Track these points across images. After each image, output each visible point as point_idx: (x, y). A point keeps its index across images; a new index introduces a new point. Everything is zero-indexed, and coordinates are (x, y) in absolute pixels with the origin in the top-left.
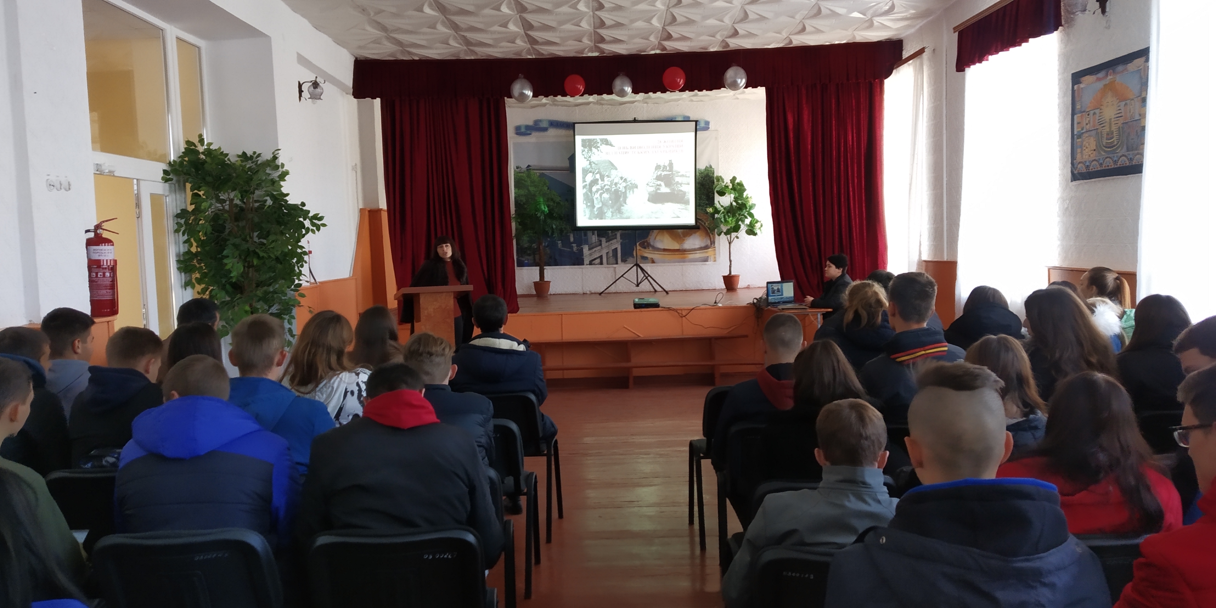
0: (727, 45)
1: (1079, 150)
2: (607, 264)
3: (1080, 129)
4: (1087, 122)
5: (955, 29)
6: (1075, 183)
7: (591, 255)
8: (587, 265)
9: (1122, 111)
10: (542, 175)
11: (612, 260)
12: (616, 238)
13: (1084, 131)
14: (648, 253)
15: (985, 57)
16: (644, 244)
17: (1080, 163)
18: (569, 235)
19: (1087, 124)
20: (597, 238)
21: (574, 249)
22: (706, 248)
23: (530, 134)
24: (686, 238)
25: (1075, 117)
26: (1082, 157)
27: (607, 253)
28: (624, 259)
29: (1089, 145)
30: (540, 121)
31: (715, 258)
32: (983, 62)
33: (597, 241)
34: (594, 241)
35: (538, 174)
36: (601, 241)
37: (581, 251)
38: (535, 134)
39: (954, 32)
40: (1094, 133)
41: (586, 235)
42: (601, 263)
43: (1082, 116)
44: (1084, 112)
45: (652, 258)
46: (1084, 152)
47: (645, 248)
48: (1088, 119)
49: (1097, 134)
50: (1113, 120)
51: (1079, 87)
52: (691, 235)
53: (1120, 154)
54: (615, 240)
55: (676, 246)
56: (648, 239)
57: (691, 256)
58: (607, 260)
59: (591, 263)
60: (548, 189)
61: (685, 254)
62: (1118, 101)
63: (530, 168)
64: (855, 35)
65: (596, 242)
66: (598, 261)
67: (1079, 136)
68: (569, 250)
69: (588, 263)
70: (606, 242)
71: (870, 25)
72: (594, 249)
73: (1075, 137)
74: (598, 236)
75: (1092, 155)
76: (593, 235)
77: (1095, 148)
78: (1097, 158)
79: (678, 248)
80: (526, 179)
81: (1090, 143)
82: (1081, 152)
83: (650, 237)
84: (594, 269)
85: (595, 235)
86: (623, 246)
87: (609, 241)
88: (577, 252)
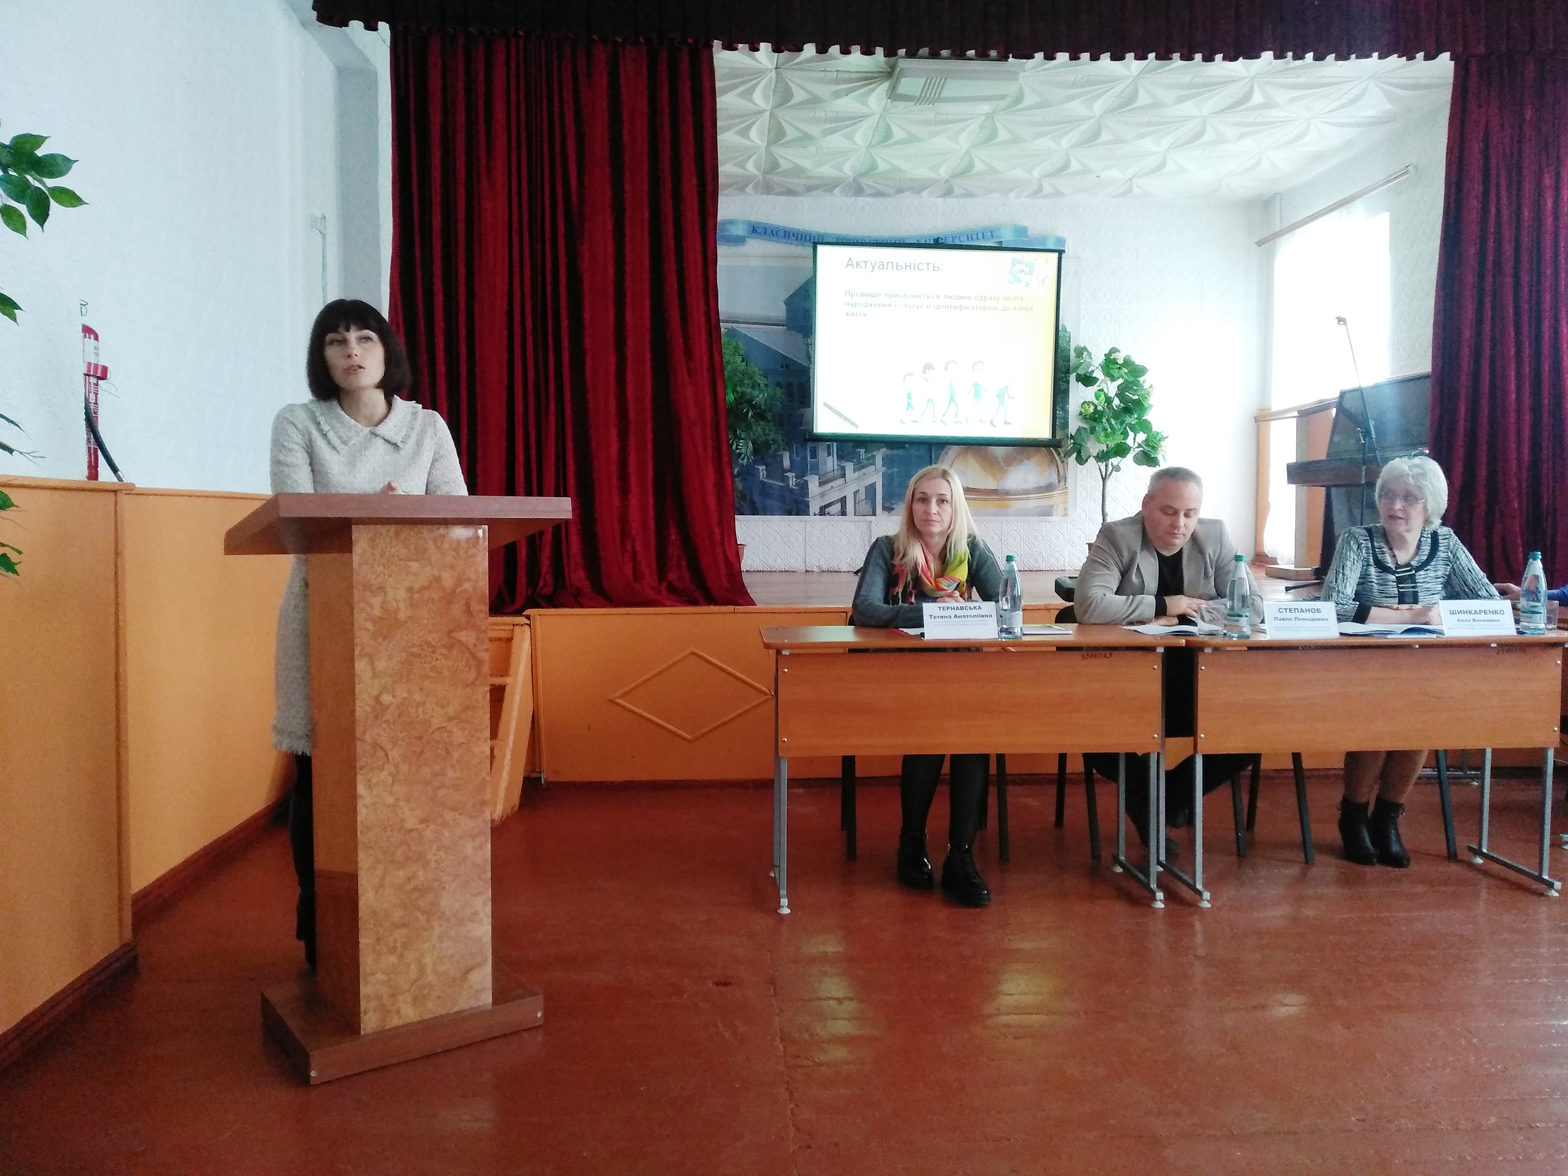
2: (855, 515)
7: (822, 495)
8: (815, 515)
11: (864, 507)
12: (873, 464)
18: (781, 457)
20: (836, 464)
21: (791, 485)
22: (1049, 488)
24: (1010, 468)
27: (856, 493)
28: (887, 505)
30: (732, 222)
31: (1065, 509)
33: (836, 468)
34: (831, 469)
36: (843, 468)
37: (804, 487)
41: (814, 455)
42: (843, 513)
52: (1022, 461)
54: (873, 468)
55: (993, 483)
57: (1020, 505)
58: (855, 506)
59: (823, 511)
60: (743, 361)
61: (1008, 499)
65: (833, 471)
66: (837, 507)
68: (782, 484)
69: (817, 512)
70: (855, 470)
72: (830, 485)
74: (840, 457)
76: (829, 455)
79: (996, 488)
84: (828, 524)
85: (833, 456)
86: (888, 480)
87: (859, 469)
88: (795, 488)
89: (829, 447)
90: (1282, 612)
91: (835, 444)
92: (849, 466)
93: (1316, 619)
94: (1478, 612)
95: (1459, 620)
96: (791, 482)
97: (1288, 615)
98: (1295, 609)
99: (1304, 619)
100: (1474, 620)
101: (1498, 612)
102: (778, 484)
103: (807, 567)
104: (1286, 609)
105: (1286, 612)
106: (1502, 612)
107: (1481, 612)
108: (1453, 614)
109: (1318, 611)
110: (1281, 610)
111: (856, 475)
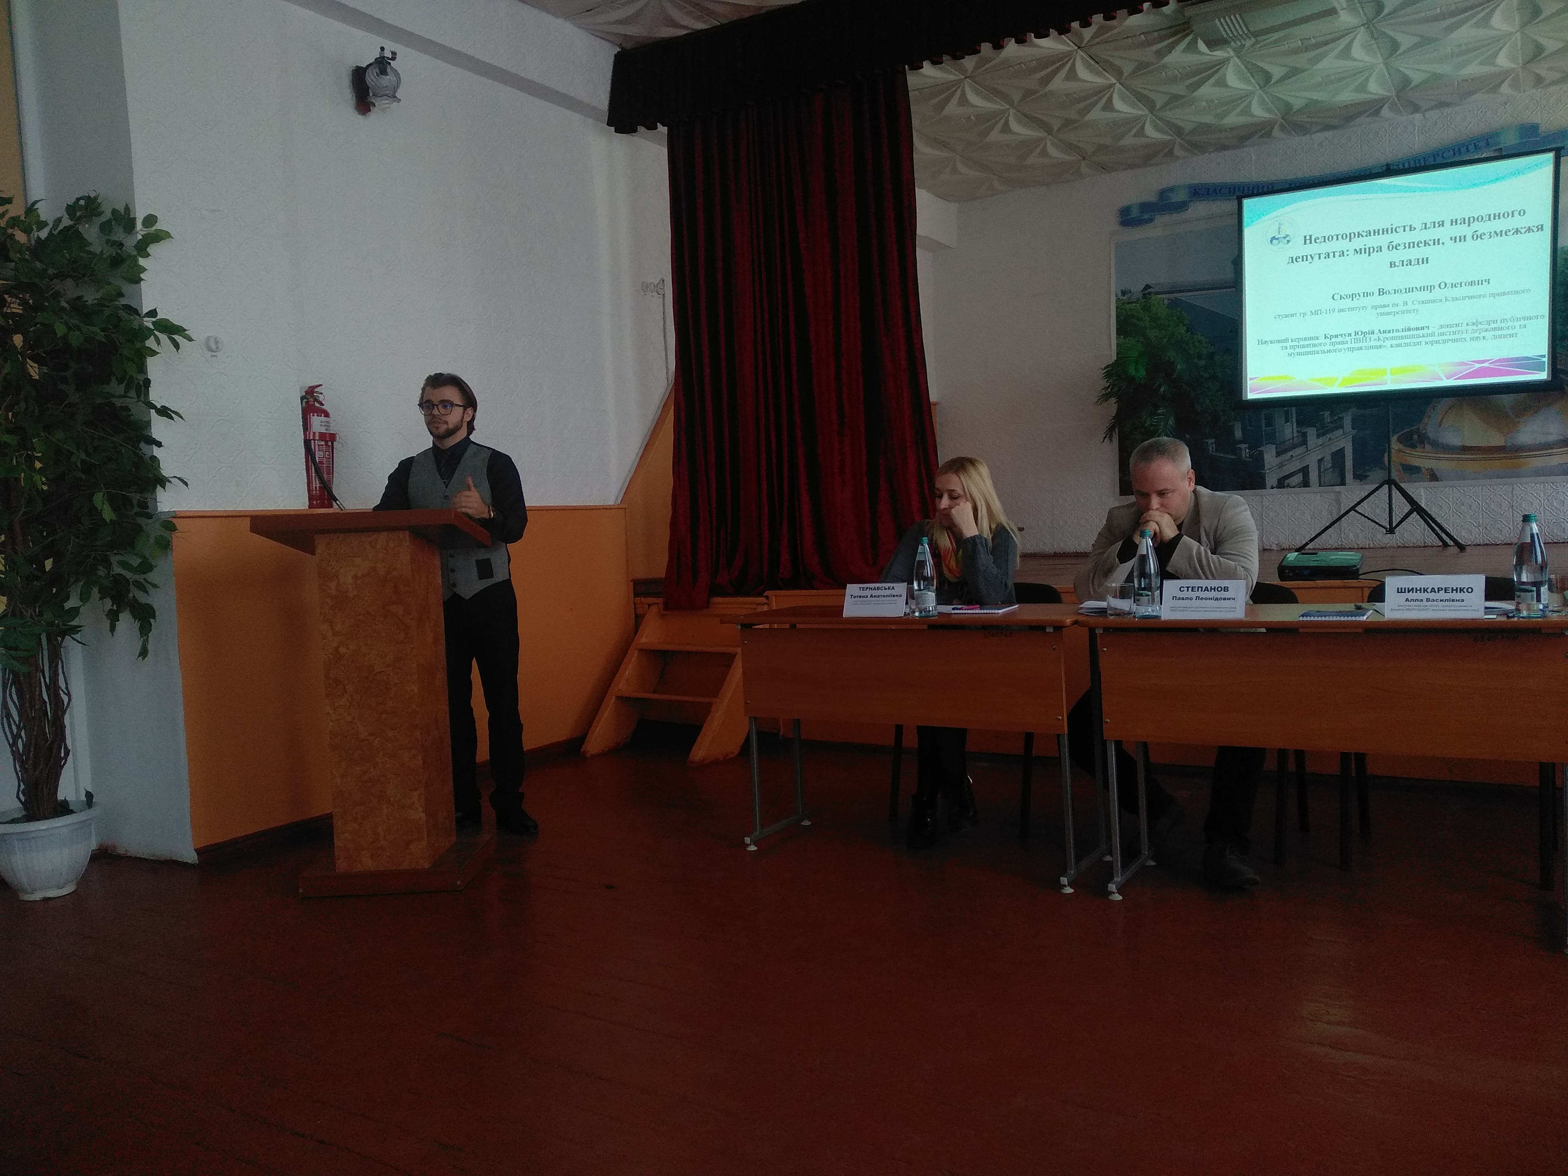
2: (1321, 485)
7: (1281, 466)
8: (1272, 488)
10: (1174, 303)
11: (1331, 475)
12: (1342, 427)
14: (1421, 457)
16: (1412, 438)
18: (1233, 425)
20: (1295, 431)
21: (1244, 457)
23: (1151, 220)
24: (1524, 419)
27: (1320, 461)
28: (1360, 472)
30: (1173, 190)
33: (1295, 434)
34: (1290, 436)
35: (1166, 302)
36: (1304, 435)
37: (1259, 460)
38: (1161, 220)
41: (1269, 423)
42: (1306, 484)
45: (1432, 470)
47: (1413, 446)
54: (1340, 432)
55: (1496, 439)
56: (1421, 426)
57: (1538, 462)
58: (1320, 476)
59: (1281, 484)
60: (1188, 331)
61: (1521, 457)
63: (1151, 290)
65: (1293, 438)
66: (1298, 478)
68: (1233, 457)
69: (1275, 484)
70: (1318, 436)
72: (1289, 454)
74: (1300, 423)
76: (1287, 421)
79: (1503, 444)
80: (1140, 316)
83: (1426, 420)
84: (1288, 498)
85: (1292, 422)
86: (1358, 444)
87: (1323, 434)
88: (1250, 460)
89: (1287, 412)
90: (1183, 591)
91: (1294, 409)
92: (1311, 432)
93: (1221, 599)
94: (1436, 590)
95: (1407, 600)
96: (1243, 453)
97: (1190, 594)
98: (1198, 587)
99: (1206, 599)
100: (1428, 600)
101: (1465, 590)
102: (1230, 457)
103: (1265, 545)
104: (1188, 587)
105: (1188, 591)
106: (1470, 590)
107: (1439, 589)
108: (1401, 592)
109: (1226, 589)
110: (1182, 589)
111: (1320, 441)
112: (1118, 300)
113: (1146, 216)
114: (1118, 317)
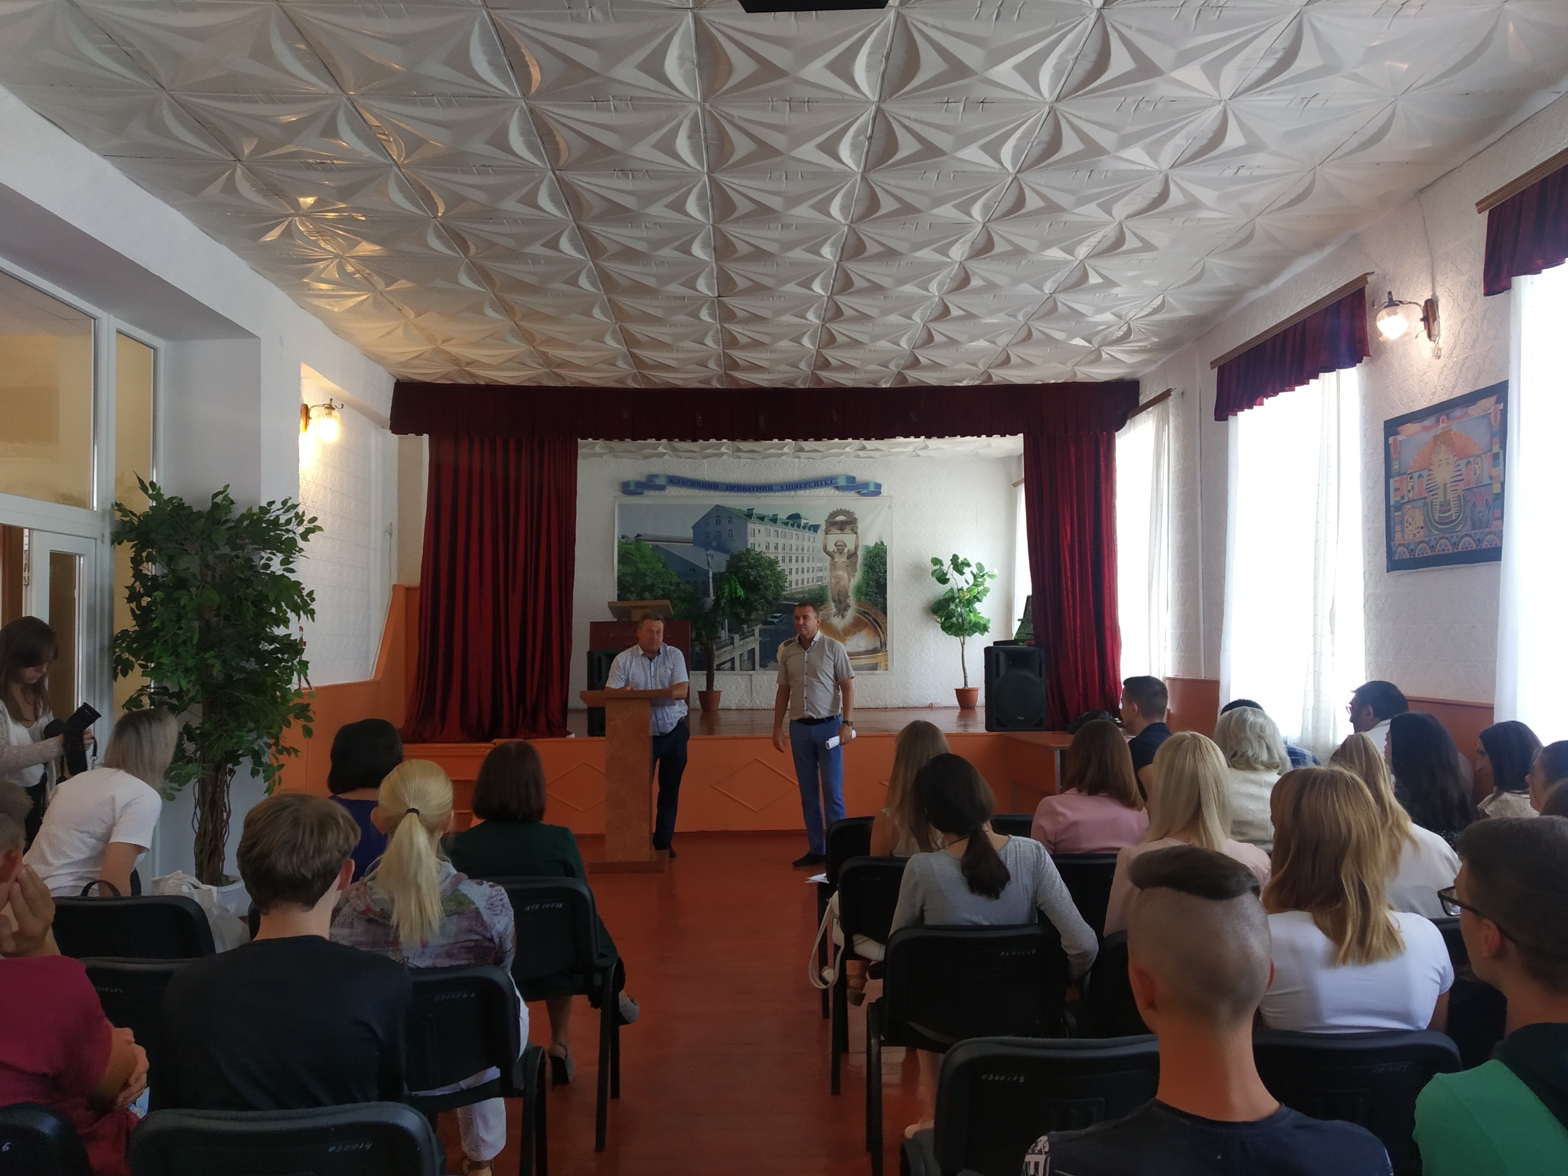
0: (905, 379)
1: (1398, 528)
2: (741, 670)
3: (1398, 499)
4: (1410, 488)
5: (1213, 364)
6: (1393, 574)
8: (716, 670)
9: (1463, 472)
10: (656, 548)
11: (747, 664)
12: (753, 635)
13: (1406, 500)
15: (1258, 400)
17: (1400, 545)
19: (1409, 491)
20: (727, 635)
22: (875, 651)
23: (641, 493)
25: (1391, 480)
26: (1403, 537)
27: (741, 655)
28: (763, 663)
29: (1413, 520)
30: (656, 476)
31: (886, 665)
32: (1255, 407)
35: (650, 546)
36: (732, 638)
38: (648, 494)
39: (1212, 368)
40: (1420, 503)
42: (733, 668)
43: (1401, 480)
44: (1404, 474)
46: (1406, 530)
48: (1411, 484)
49: (1426, 504)
50: (1448, 485)
51: (1395, 440)
52: (855, 633)
53: (1461, 534)
54: (752, 638)
58: (741, 664)
59: (719, 668)
60: (664, 567)
62: (1456, 458)
63: (641, 538)
64: (1077, 372)
66: (728, 665)
67: (1399, 507)
71: (1096, 358)
72: (724, 649)
73: (1392, 509)
74: (730, 631)
75: (1418, 535)
76: (722, 629)
77: (1422, 525)
78: (1426, 539)
80: (634, 553)
81: (1415, 518)
82: (1402, 531)
86: (763, 646)
87: (743, 639)
89: (722, 624)
92: (737, 637)
111: (741, 643)
112: (619, 541)
113: (639, 491)
114: (619, 552)
